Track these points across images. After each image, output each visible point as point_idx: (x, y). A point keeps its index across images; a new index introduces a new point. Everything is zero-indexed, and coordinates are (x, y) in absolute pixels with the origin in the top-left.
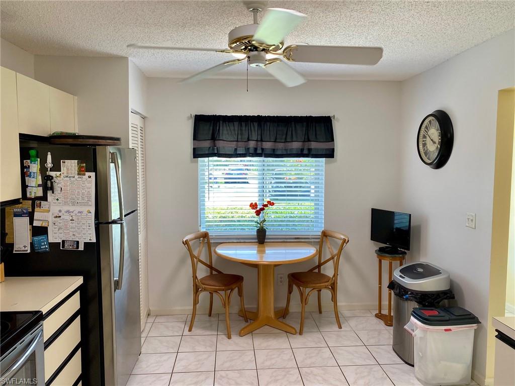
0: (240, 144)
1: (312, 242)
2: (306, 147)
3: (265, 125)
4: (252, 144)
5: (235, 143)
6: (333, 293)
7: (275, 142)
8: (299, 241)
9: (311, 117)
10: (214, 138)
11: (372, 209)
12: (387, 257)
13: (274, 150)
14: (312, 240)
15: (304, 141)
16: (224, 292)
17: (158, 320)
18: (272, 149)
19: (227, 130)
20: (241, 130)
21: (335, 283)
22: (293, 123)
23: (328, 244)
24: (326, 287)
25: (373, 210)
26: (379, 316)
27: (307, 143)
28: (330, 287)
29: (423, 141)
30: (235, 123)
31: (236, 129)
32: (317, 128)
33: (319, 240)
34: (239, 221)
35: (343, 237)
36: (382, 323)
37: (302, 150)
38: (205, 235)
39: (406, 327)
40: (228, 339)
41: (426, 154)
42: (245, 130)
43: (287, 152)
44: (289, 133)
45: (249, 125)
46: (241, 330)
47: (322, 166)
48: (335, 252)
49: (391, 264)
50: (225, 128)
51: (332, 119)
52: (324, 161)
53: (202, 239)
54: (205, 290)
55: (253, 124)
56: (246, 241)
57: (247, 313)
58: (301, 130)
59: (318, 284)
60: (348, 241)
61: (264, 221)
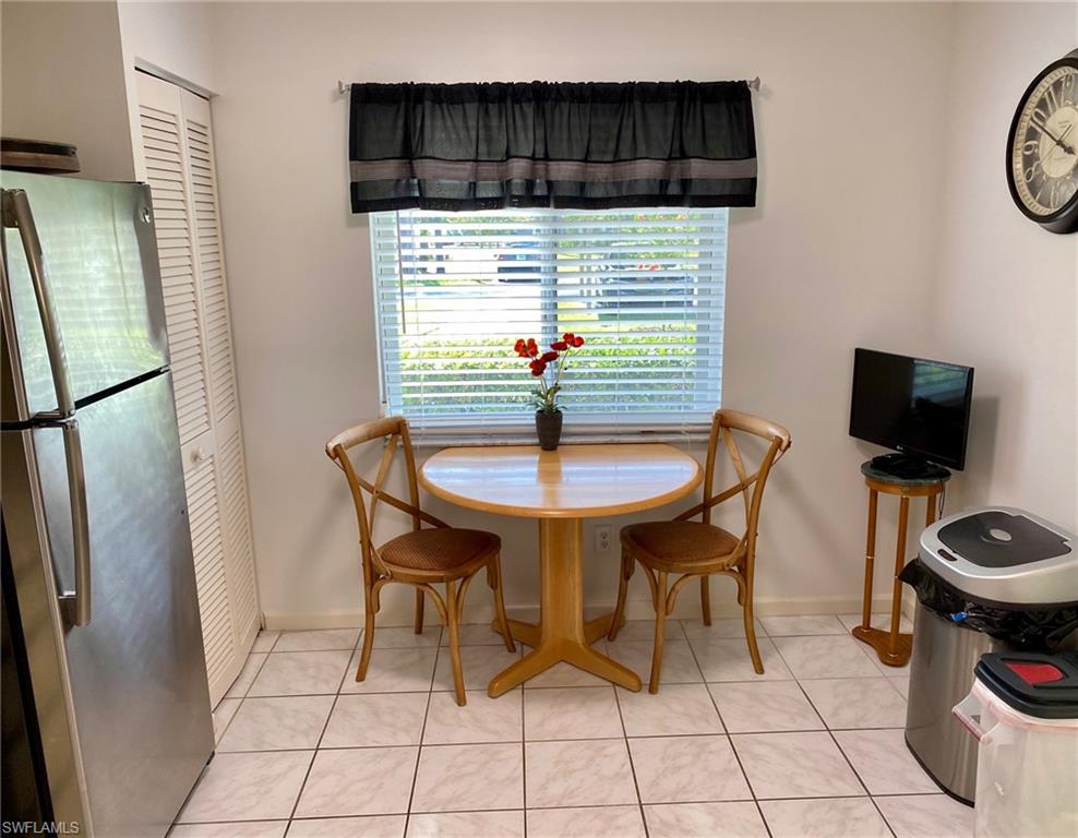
0: (485, 169)
1: (686, 443)
2: (675, 176)
3: (557, 111)
4: (518, 169)
5: (469, 166)
6: (743, 584)
7: (586, 160)
8: (651, 439)
9: (689, 84)
10: (409, 153)
11: (857, 350)
12: (892, 484)
13: (582, 186)
14: (688, 438)
15: (670, 159)
16: (444, 584)
17: (283, 645)
18: (575, 182)
19: (446, 128)
20: (487, 128)
21: (750, 557)
22: (637, 103)
23: (732, 445)
24: (724, 569)
25: (861, 355)
26: (865, 634)
27: (677, 165)
28: (736, 568)
29: (1028, 148)
30: (467, 105)
31: (472, 123)
32: (708, 118)
33: (707, 437)
34: (508, 377)
35: (774, 431)
36: (872, 653)
37: (664, 184)
38: (398, 428)
39: (957, 709)
40: (456, 705)
41: (1033, 188)
42: (500, 127)
43: (619, 190)
44: (627, 134)
45: (510, 112)
46: (493, 682)
47: (720, 231)
48: (752, 469)
49: (905, 504)
50: (439, 123)
51: (752, 90)
52: (727, 216)
53: (390, 436)
54: (393, 577)
55: (521, 108)
56: (510, 442)
57: (510, 625)
58: (659, 124)
59: (701, 560)
60: (789, 443)
61: (557, 388)
